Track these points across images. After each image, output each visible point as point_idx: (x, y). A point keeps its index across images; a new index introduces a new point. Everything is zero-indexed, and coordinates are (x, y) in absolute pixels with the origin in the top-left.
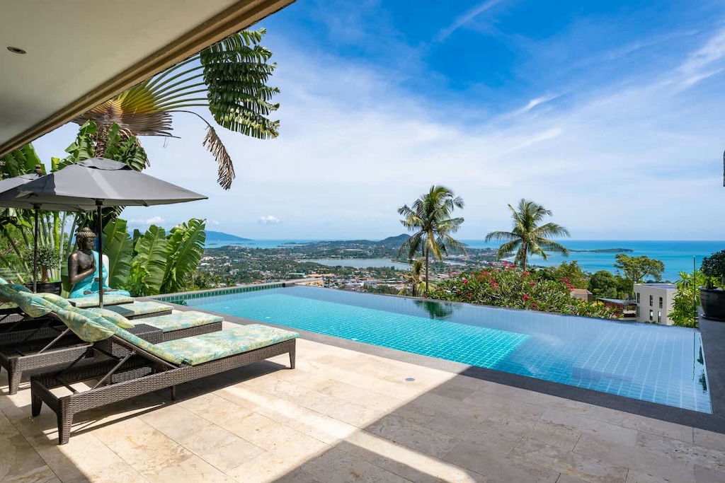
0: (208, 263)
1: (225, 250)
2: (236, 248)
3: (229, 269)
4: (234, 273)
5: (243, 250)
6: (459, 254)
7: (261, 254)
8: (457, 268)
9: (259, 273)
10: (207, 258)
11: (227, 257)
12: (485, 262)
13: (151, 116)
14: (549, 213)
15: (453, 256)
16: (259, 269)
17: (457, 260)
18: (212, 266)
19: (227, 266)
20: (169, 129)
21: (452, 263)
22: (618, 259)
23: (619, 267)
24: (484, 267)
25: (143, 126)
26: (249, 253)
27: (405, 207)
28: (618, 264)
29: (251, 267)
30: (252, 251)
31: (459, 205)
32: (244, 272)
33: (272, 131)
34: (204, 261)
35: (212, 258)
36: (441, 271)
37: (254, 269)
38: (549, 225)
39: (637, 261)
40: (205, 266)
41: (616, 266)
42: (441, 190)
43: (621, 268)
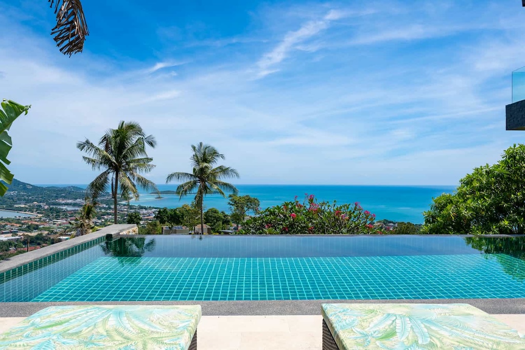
6: (76, 199)
8: (75, 213)
12: (105, 206)
14: (222, 156)
15: (70, 201)
17: (75, 205)
21: (70, 208)
22: (230, 198)
23: (231, 204)
24: (103, 211)
27: (87, 142)
28: (231, 202)
31: (151, 144)
36: (57, 217)
38: (220, 168)
39: (243, 199)
41: (229, 203)
42: (131, 127)
43: (233, 205)
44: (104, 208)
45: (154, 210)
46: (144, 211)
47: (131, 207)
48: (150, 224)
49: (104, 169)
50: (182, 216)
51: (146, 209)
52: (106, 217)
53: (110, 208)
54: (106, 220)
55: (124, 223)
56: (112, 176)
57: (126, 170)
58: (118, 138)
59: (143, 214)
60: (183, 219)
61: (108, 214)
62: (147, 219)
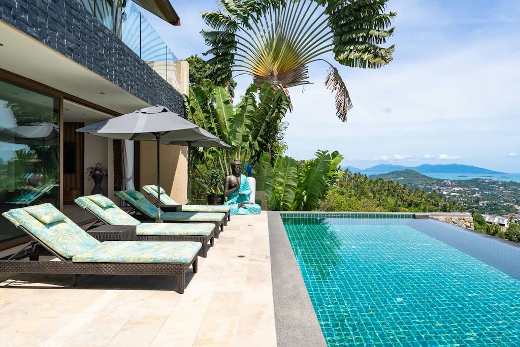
0: (458, 193)
1: (475, 182)
2: (487, 181)
3: (478, 200)
4: (483, 204)
5: (494, 183)
7: (515, 187)
9: (512, 207)
10: (456, 189)
11: (477, 189)
13: (295, 70)
16: (513, 202)
18: (460, 196)
19: (477, 197)
20: (307, 78)
25: (290, 80)
26: (501, 186)
29: (503, 199)
30: (504, 184)
32: (494, 204)
33: (383, 58)
34: (454, 192)
35: (462, 189)
37: (506, 201)
40: (455, 196)
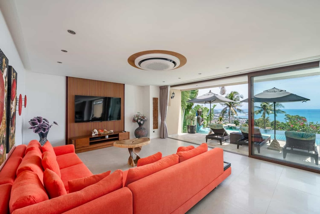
41: (285, 119)
42: (235, 93)
43: (287, 119)
44: (225, 118)
45: (246, 119)
46: (241, 120)
47: (235, 118)
48: (244, 125)
49: (226, 106)
50: (259, 123)
51: (242, 119)
52: (226, 121)
53: (227, 118)
54: (226, 122)
55: (233, 123)
56: (228, 108)
57: (233, 107)
58: (230, 97)
59: (241, 121)
60: (259, 124)
61: (227, 120)
62: (243, 123)
